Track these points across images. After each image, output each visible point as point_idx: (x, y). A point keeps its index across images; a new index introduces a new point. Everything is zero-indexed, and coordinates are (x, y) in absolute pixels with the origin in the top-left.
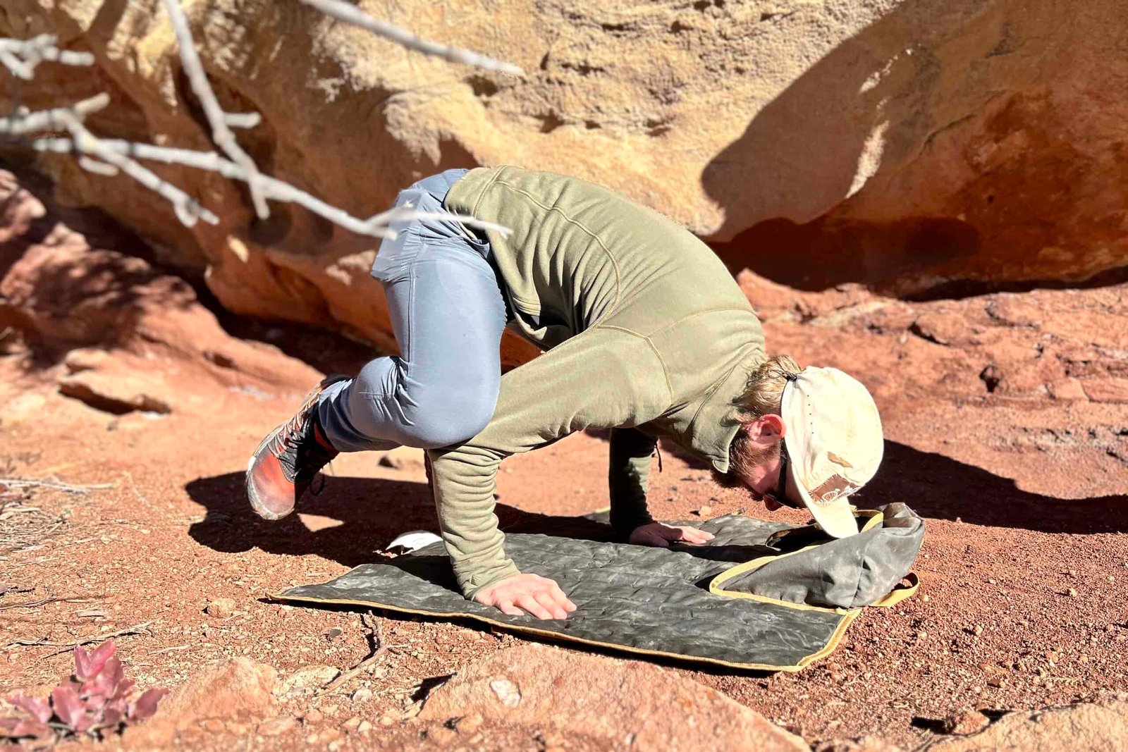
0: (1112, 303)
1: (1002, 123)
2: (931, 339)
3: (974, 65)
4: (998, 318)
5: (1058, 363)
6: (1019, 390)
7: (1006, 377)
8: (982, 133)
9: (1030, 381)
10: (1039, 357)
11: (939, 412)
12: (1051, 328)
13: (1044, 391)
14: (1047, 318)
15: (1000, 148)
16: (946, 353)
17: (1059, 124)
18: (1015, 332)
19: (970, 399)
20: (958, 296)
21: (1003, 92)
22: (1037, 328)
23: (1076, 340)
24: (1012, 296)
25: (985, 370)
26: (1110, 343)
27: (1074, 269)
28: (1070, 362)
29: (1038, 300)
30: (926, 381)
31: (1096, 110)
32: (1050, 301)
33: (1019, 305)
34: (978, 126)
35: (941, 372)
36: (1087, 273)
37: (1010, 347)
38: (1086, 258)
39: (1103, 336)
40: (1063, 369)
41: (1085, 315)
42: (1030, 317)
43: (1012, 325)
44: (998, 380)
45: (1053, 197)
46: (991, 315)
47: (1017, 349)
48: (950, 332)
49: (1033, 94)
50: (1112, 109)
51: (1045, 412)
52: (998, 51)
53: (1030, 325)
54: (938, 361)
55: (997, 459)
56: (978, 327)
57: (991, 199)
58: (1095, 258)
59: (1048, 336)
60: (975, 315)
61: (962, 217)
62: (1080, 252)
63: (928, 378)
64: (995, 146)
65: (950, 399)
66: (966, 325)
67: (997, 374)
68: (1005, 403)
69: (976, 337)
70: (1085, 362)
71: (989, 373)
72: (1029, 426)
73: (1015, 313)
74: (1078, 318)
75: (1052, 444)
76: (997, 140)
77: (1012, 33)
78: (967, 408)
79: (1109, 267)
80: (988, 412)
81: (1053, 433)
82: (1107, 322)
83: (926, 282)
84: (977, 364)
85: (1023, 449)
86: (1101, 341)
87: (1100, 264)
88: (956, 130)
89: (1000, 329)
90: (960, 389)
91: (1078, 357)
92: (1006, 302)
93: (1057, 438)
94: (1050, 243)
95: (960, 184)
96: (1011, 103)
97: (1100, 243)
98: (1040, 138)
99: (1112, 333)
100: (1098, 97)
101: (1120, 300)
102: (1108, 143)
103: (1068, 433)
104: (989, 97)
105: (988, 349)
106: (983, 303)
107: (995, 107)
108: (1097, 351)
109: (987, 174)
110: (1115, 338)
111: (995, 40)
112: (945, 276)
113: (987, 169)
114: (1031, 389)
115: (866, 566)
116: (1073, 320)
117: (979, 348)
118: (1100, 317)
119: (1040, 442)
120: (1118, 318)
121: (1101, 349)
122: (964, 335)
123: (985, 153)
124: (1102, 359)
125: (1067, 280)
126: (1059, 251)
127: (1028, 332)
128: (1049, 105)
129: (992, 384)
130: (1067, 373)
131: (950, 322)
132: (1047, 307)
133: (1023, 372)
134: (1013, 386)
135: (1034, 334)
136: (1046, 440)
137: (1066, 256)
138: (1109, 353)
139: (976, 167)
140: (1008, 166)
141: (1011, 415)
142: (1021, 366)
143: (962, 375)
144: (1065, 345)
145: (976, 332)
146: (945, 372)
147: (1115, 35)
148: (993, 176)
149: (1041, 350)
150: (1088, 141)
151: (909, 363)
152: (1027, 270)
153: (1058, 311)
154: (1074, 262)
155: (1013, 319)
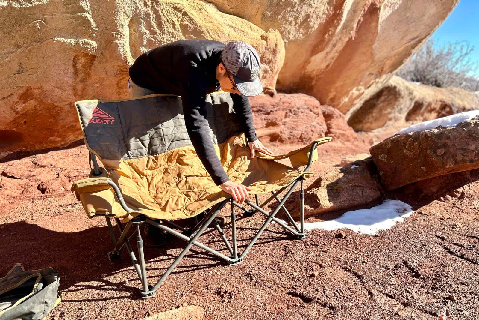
0: (79, 153)
1: (25, 97)
2: (13, 177)
3: (9, 77)
4: (38, 165)
5: (66, 178)
6: (54, 191)
7: (48, 187)
8: (17, 100)
9: (57, 187)
10: (58, 177)
11: (25, 206)
12: (60, 166)
13: (63, 189)
14: (57, 162)
15: (26, 105)
16: (21, 182)
17: (48, 97)
18: (47, 169)
19: (36, 198)
20: (19, 158)
21: (24, 86)
22: (54, 166)
23: (69, 169)
24: (41, 155)
25: (39, 185)
26: (82, 168)
27: (62, 143)
28: (70, 177)
29: (52, 156)
30: (15, 195)
31: (60, 92)
32: (57, 155)
33: (45, 158)
34: (15, 98)
35: (21, 190)
36: (67, 143)
37: (47, 175)
38: (66, 139)
39: (78, 166)
40: (68, 180)
41: (70, 158)
42: (51, 163)
43: (45, 166)
44: (45, 189)
45: (50, 120)
46: (35, 164)
47: (49, 176)
48: (21, 173)
49: (36, 87)
50: (66, 92)
51: (65, 197)
52: (18, 72)
53: (52, 166)
54: (18, 186)
55: (54, 220)
56: (31, 169)
57: (25, 122)
58: (69, 138)
59: (59, 169)
60: (29, 165)
61: (14, 130)
62: (63, 137)
63: (16, 193)
64: (23, 105)
65: (28, 199)
66: (26, 169)
67: (44, 187)
68: (50, 196)
69: (32, 173)
70: (75, 176)
71: (41, 187)
72: (62, 204)
73: (45, 162)
74: (68, 160)
75: (72, 209)
76: (24, 103)
77: (23, 66)
78: (36, 202)
79: (74, 141)
80: (45, 202)
81: (71, 205)
82: (79, 160)
83: (4, 154)
84: (36, 184)
85: (62, 213)
86: (78, 168)
87: (71, 140)
88: (6, 100)
89: (40, 169)
90: (31, 195)
91: (72, 175)
92: (40, 159)
93: (73, 206)
94: (52, 135)
95: (11, 119)
96: (27, 90)
97: (70, 134)
98: (41, 102)
99: (81, 164)
100: (60, 89)
101: (81, 152)
102: (67, 103)
103: (76, 204)
104: (18, 88)
105: (38, 177)
106: (31, 159)
107: (21, 91)
108: (78, 171)
109: (22, 114)
110: (83, 166)
111: (17, 68)
112: (12, 151)
113: (22, 112)
114: (58, 189)
115: (46, 302)
116: (67, 161)
117: (34, 177)
118: (75, 159)
119: (67, 209)
120: (82, 159)
121: (79, 171)
122: (26, 173)
123: (20, 107)
124: (80, 174)
125: (61, 147)
126: (55, 137)
127: (51, 168)
128: (43, 91)
129: (43, 191)
130: (70, 181)
131: (19, 169)
132: (56, 158)
133: (54, 184)
134: (51, 190)
135: (54, 168)
136: (69, 208)
137: (59, 139)
138: (82, 171)
139: (17, 113)
140: (31, 111)
141: (54, 201)
142: (52, 182)
143: (30, 189)
144: (66, 171)
145: (31, 172)
146: (22, 190)
147: (63, 69)
148: (25, 114)
149: (58, 174)
150: (60, 102)
151: (6, 189)
152: (45, 145)
153: (60, 159)
154: (62, 141)
155: (44, 164)
